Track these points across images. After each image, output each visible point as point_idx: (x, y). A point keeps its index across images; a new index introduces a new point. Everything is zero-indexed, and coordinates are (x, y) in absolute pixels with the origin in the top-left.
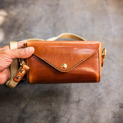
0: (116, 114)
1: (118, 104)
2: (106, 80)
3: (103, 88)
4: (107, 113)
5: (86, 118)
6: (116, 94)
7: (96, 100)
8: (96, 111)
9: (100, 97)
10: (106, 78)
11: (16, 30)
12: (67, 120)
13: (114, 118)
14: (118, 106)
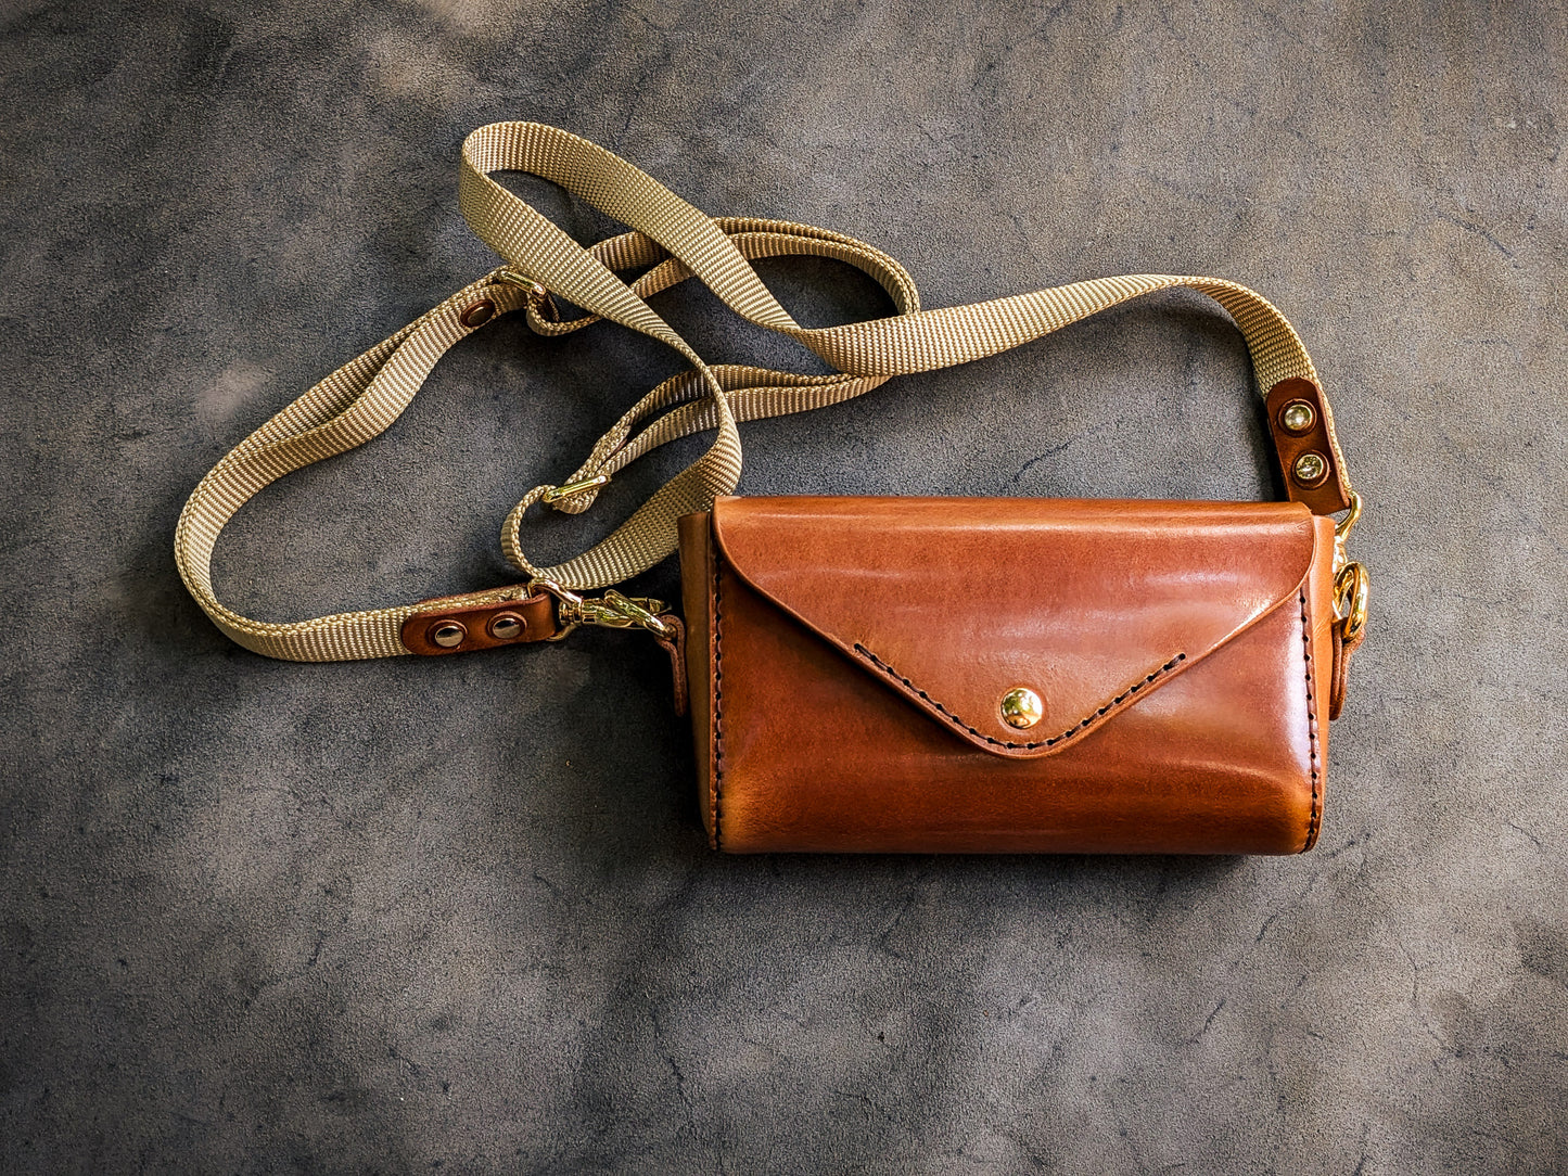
0: (1479, 1026)
1: (1512, 935)
2: (1436, 695)
3: (1394, 771)
4: (1404, 1007)
5: (1209, 1040)
6: (1510, 839)
7: (1322, 879)
8: (1311, 987)
9: (1355, 855)
10: (1432, 680)
12: (1046, 1047)
13: (1459, 1055)
14: (1511, 948)
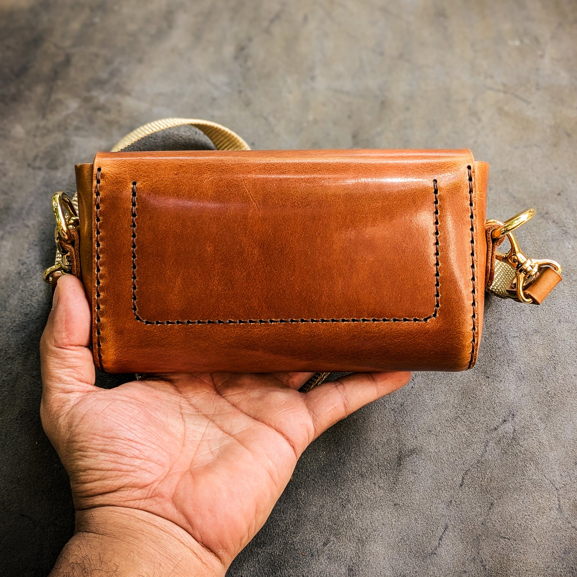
3: (521, 377)
4: (554, 513)
7: (492, 444)
8: (497, 510)
9: (508, 427)
11: (39, 90)
12: (344, 570)
